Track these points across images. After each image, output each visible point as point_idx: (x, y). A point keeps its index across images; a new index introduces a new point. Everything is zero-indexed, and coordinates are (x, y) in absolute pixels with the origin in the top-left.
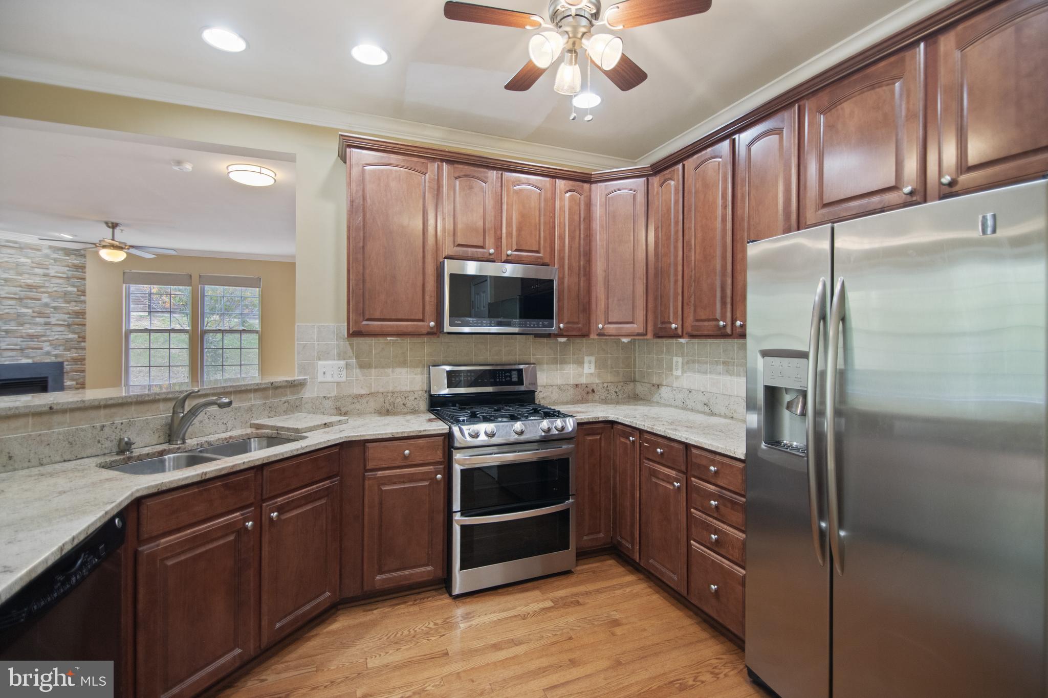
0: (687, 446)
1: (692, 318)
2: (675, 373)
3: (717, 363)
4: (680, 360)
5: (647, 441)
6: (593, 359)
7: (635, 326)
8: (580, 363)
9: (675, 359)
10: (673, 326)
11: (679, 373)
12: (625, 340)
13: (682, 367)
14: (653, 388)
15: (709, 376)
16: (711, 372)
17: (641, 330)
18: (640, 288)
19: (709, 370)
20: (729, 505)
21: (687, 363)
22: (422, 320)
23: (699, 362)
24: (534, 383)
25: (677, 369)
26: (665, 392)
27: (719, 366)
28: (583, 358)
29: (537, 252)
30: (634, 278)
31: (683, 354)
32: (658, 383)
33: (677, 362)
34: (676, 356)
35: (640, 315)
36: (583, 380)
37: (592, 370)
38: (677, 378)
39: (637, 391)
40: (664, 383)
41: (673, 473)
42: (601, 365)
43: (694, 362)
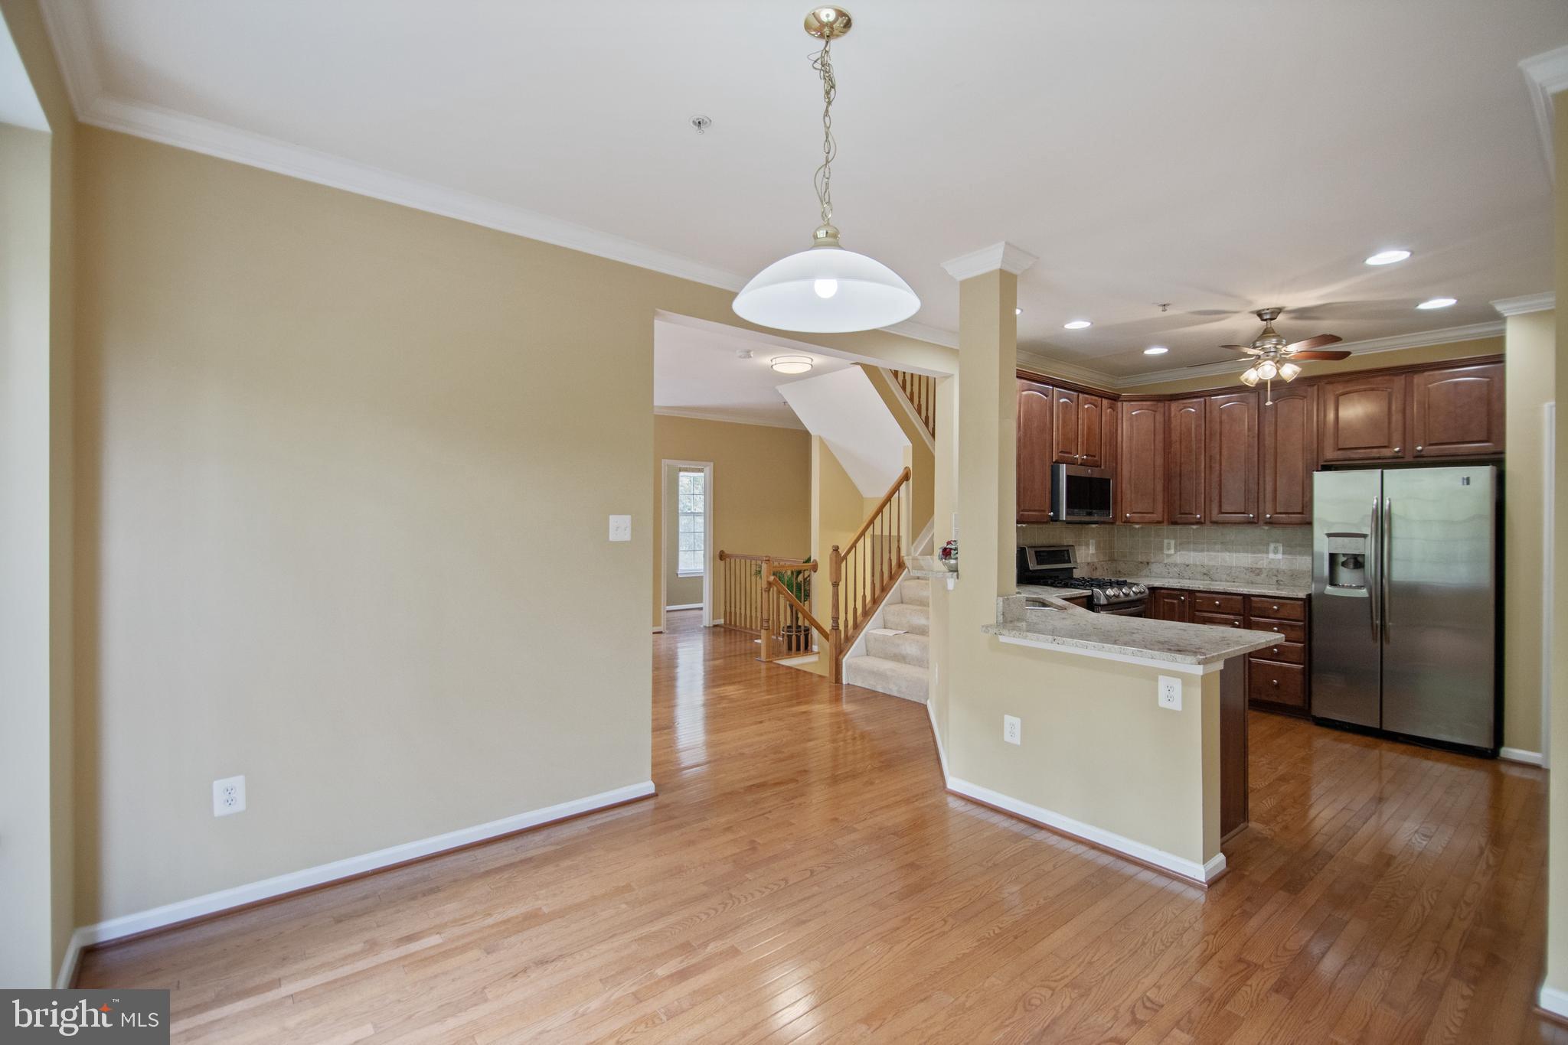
0: (1247, 597)
1: (1215, 511)
2: (1166, 552)
3: (1215, 543)
4: (1173, 542)
5: (1200, 598)
6: (1094, 541)
7: (1155, 515)
8: (1087, 545)
9: (1166, 541)
10: (1198, 516)
11: (1172, 551)
12: (1137, 526)
13: (1175, 548)
14: (1140, 565)
15: (1206, 553)
16: (1208, 551)
17: (1160, 519)
18: (1159, 487)
19: (1206, 549)
20: (1289, 628)
21: (1180, 544)
22: (1044, 511)
23: (1194, 543)
24: (1076, 562)
25: (1169, 549)
26: (1155, 568)
27: (1217, 547)
28: (1089, 541)
29: (1095, 456)
30: (1154, 478)
31: (1175, 538)
32: (1145, 560)
33: (1169, 544)
34: (1168, 538)
35: (1160, 507)
36: (1089, 560)
37: (1094, 552)
38: (1169, 556)
39: (1119, 568)
40: (1152, 561)
41: (1232, 617)
42: (1098, 548)
43: (1189, 543)
